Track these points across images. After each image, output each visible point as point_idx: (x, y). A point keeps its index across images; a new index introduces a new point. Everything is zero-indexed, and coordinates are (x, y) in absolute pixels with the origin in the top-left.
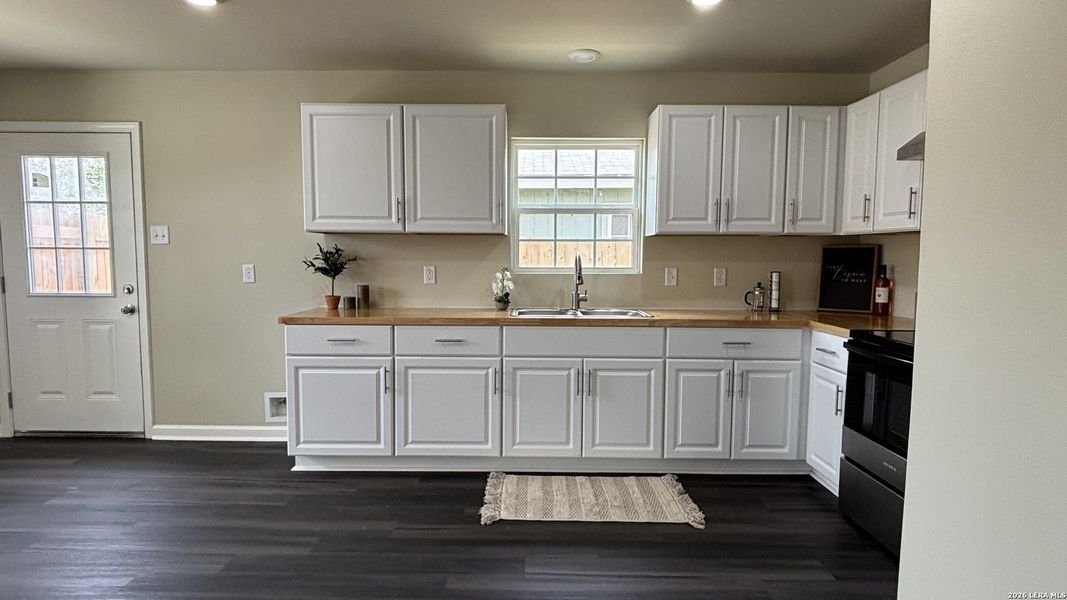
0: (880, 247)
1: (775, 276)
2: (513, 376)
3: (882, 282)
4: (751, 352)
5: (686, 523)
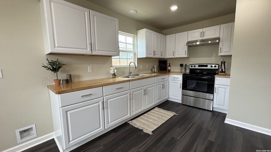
0: (167, 60)
1: (155, 66)
2: (132, 94)
3: (169, 66)
4: (164, 80)
5: (174, 115)
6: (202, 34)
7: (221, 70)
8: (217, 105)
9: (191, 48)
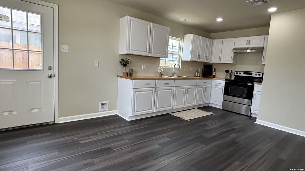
1: (199, 70)
2: (176, 91)
3: (215, 71)
4: (206, 84)
5: (212, 114)
6: (249, 42)
8: (254, 111)
9: (238, 54)
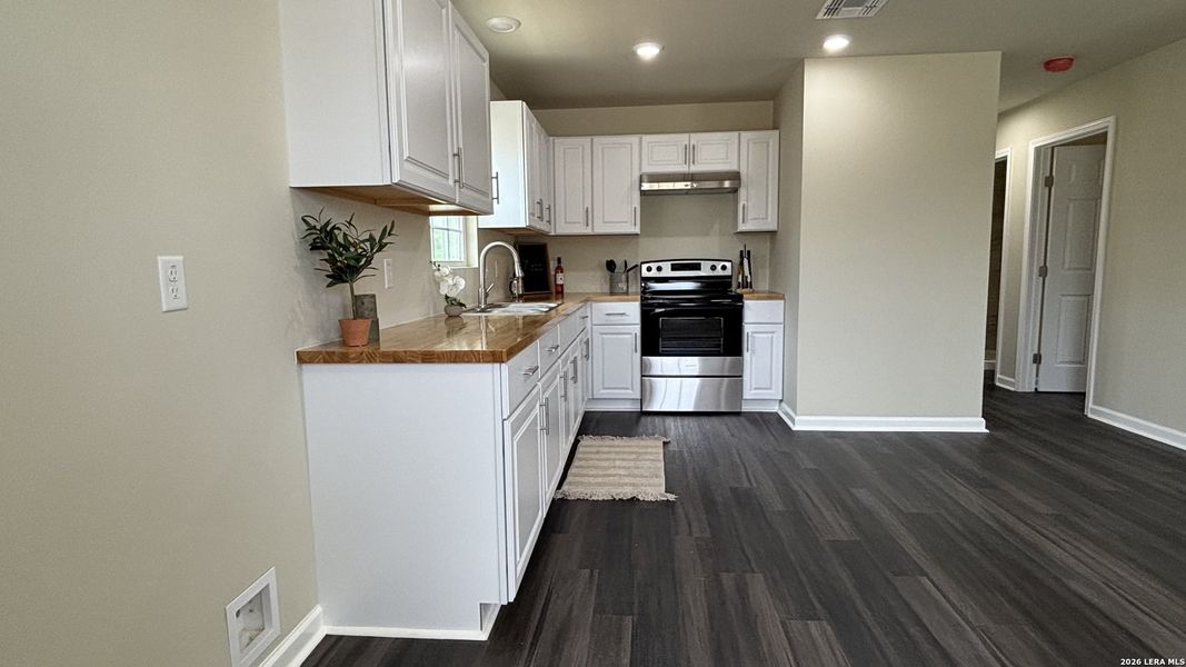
0: (546, 244)
3: (559, 269)
5: (664, 442)
6: (690, 153)
7: (740, 280)
8: (753, 391)
9: (651, 199)
